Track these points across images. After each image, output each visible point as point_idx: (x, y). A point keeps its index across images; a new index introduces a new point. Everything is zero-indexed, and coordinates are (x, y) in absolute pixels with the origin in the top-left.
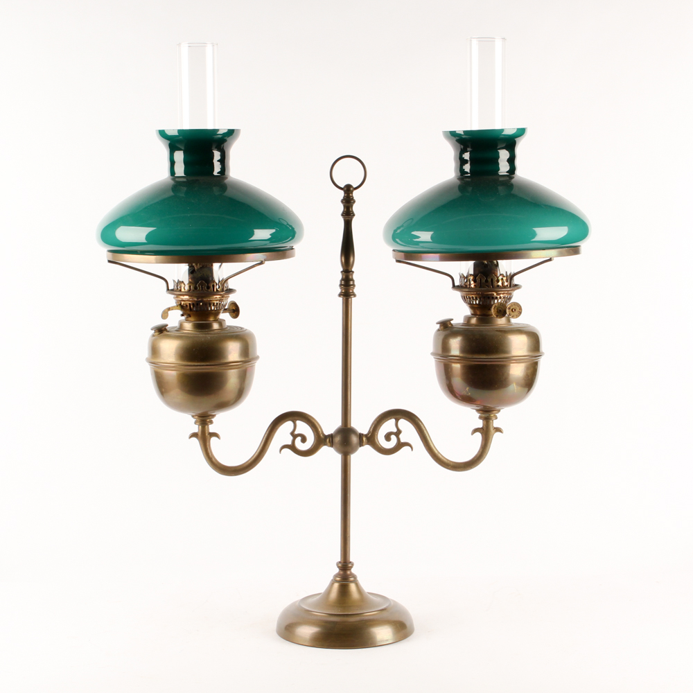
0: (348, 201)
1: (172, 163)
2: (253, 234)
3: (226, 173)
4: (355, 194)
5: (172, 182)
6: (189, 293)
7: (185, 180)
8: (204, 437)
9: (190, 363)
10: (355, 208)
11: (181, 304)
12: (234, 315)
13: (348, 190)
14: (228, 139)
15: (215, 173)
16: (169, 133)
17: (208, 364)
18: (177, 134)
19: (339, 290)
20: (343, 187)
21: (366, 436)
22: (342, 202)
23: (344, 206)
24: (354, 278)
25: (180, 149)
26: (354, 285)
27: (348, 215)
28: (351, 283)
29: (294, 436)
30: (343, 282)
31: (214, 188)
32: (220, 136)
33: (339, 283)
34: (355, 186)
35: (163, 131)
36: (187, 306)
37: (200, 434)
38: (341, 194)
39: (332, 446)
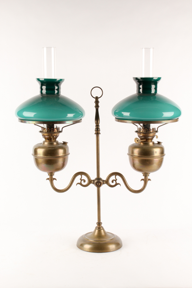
0: (97, 102)
4: (99, 100)
10: (99, 104)
13: (97, 98)
19: (95, 132)
26: (100, 130)
27: (97, 107)
28: (99, 129)
30: (96, 129)
33: (95, 130)
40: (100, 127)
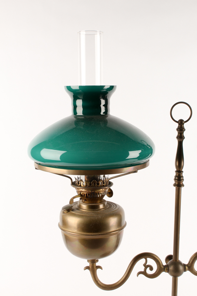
0: (181, 130)
1: (75, 107)
2: (128, 154)
3: (108, 113)
4: (186, 125)
5: (75, 119)
6: (86, 187)
7: (83, 117)
8: (93, 269)
9: (88, 234)
10: (185, 134)
11: (80, 194)
12: (110, 195)
13: (181, 123)
14: (109, 92)
15: (102, 113)
16: (73, 88)
17: (100, 233)
18: (78, 88)
19: (173, 182)
20: (178, 121)
21: (187, 265)
22: (177, 130)
23: (179, 133)
24: (183, 175)
25: (79, 99)
26: (183, 180)
27: (181, 137)
28: (182, 178)
29: (146, 266)
30: (177, 178)
31: (101, 122)
32: (105, 90)
33: (174, 178)
34: (185, 121)
35: (70, 87)
36: (84, 195)
37: (90, 267)
38: (177, 125)
39: (168, 272)
40: (184, 174)
